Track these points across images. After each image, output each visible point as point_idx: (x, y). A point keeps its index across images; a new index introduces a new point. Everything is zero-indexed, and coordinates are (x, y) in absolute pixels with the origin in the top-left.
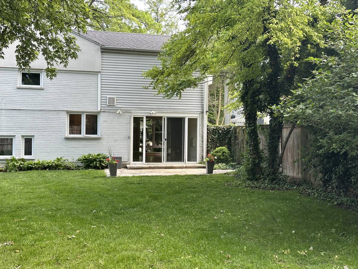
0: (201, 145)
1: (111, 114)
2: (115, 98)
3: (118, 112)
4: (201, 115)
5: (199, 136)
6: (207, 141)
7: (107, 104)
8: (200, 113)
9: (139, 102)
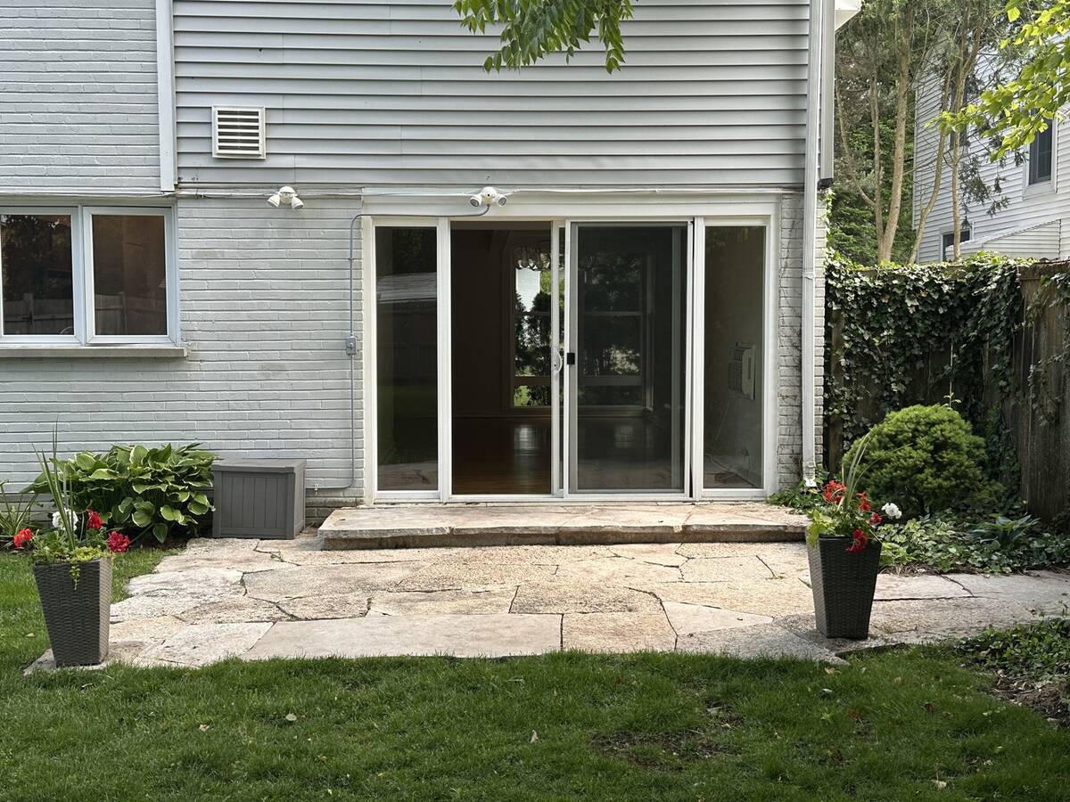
0: (784, 391)
1: (238, 212)
2: (262, 113)
3: (275, 199)
4: (786, 203)
5: (778, 336)
6: (827, 366)
7: (216, 151)
8: (780, 191)
9: (407, 134)
